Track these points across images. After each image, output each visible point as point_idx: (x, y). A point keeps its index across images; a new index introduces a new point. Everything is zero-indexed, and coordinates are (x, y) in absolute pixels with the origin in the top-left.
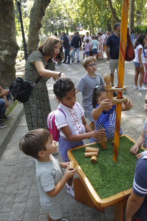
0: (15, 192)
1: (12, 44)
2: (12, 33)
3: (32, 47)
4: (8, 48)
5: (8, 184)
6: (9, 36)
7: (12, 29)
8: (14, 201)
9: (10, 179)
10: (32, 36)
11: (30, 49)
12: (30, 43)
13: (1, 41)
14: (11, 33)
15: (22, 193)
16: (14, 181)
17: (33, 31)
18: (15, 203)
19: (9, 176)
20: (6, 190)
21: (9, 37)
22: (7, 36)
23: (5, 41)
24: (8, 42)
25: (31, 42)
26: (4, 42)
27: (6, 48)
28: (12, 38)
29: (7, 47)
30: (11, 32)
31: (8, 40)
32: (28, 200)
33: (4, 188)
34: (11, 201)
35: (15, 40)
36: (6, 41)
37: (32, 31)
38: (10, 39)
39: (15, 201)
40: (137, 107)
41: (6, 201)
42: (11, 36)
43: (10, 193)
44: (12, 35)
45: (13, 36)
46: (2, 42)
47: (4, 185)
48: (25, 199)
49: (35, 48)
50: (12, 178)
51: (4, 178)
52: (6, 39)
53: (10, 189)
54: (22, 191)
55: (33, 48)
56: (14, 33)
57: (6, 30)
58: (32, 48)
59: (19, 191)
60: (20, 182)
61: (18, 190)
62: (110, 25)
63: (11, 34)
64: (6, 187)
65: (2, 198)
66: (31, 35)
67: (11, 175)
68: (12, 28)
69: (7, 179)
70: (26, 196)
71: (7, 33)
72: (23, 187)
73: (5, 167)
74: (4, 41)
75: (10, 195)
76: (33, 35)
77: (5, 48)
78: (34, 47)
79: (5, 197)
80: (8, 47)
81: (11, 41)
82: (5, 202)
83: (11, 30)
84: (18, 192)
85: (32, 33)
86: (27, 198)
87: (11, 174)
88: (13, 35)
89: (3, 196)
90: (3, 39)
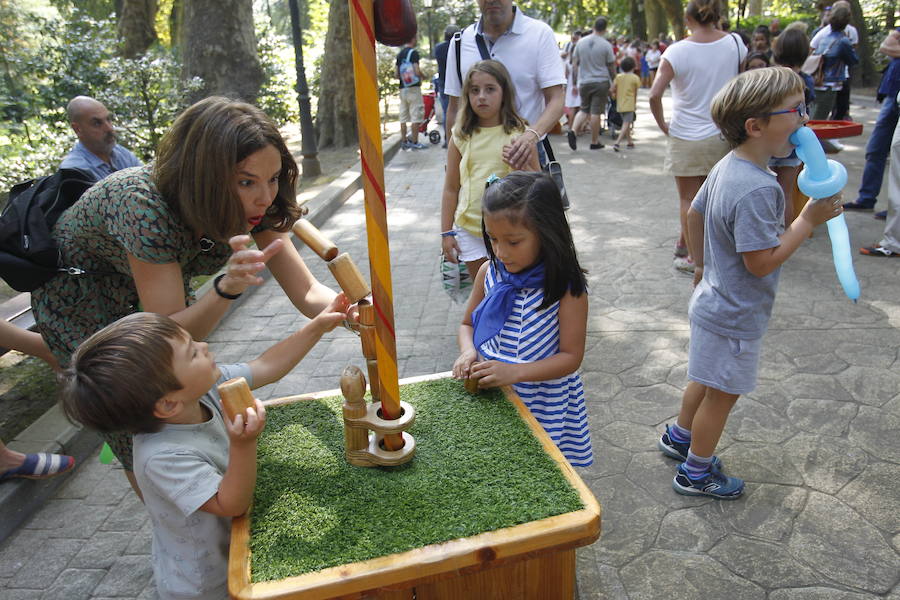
0: (109, 560)
1: (238, 60)
2: (240, 23)
3: (336, 81)
4: (223, 72)
5: (99, 530)
6: (228, 33)
7: (241, 10)
8: (92, 591)
9: (112, 512)
10: (337, 42)
11: (329, 88)
12: (330, 66)
13: (202, 51)
14: (235, 22)
15: (131, 566)
16: (123, 522)
17: (341, 24)
18: (98, 595)
19: (112, 502)
20: (83, 551)
21: (228, 38)
22: (222, 34)
23: (214, 51)
24: (225, 53)
25: (334, 62)
26: (212, 54)
27: (217, 75)
28: (239, 39)
29: (219, 72)
30: (237, 20)
31: (223, 48)
32: (141, 590)
33: (80, 542)
34: (85, 589)
35: (249, 48)
36: (219, 49)
37: (337, 25)
38: (233, 42)
39: (95, 593)
40: (658, 297)
41: (68, 587)
42: (237, 34)
43: (93, 561)
44: (240, 30)
45: (245, 35)
46: (204, 53)
47: (85, 531)
48: (134, 586)
49: (347, 83)
50: (119, 512)
51: (93, 508)
52: (217, 41)
53: (98, 547)
54: (132, 559)
55: (340, 83)
56: (245, 21)
57: (220, 11)
58: (335, 83)
59: (125, 557)
60: (140, 528)
61: (122, 554)
62: (643, 12)
63: (236, 27)
64: (88, 539)
65: (59, 575)
66: (335, 39)
67: (121, 500)
68: (240, 6)
69: (103, 514)
70: (140, 577)
71: (224, 21)
72: (143, 543)
73: (111, 474)
74: (211, 48)
75: (89, 568)
76: (341, 40)
77: (214, 75)
78: (343, 79)
79: (69, 574)
80: (224, 69)
81: (234, 50)
82: (61, 589)
83: (237, 12)
84: (119, 559)
85: (338, 31)
86: (141, 584)
87: (121, 497)
88: (243, 28)
89: (66, 567)
90: (209, 42)
